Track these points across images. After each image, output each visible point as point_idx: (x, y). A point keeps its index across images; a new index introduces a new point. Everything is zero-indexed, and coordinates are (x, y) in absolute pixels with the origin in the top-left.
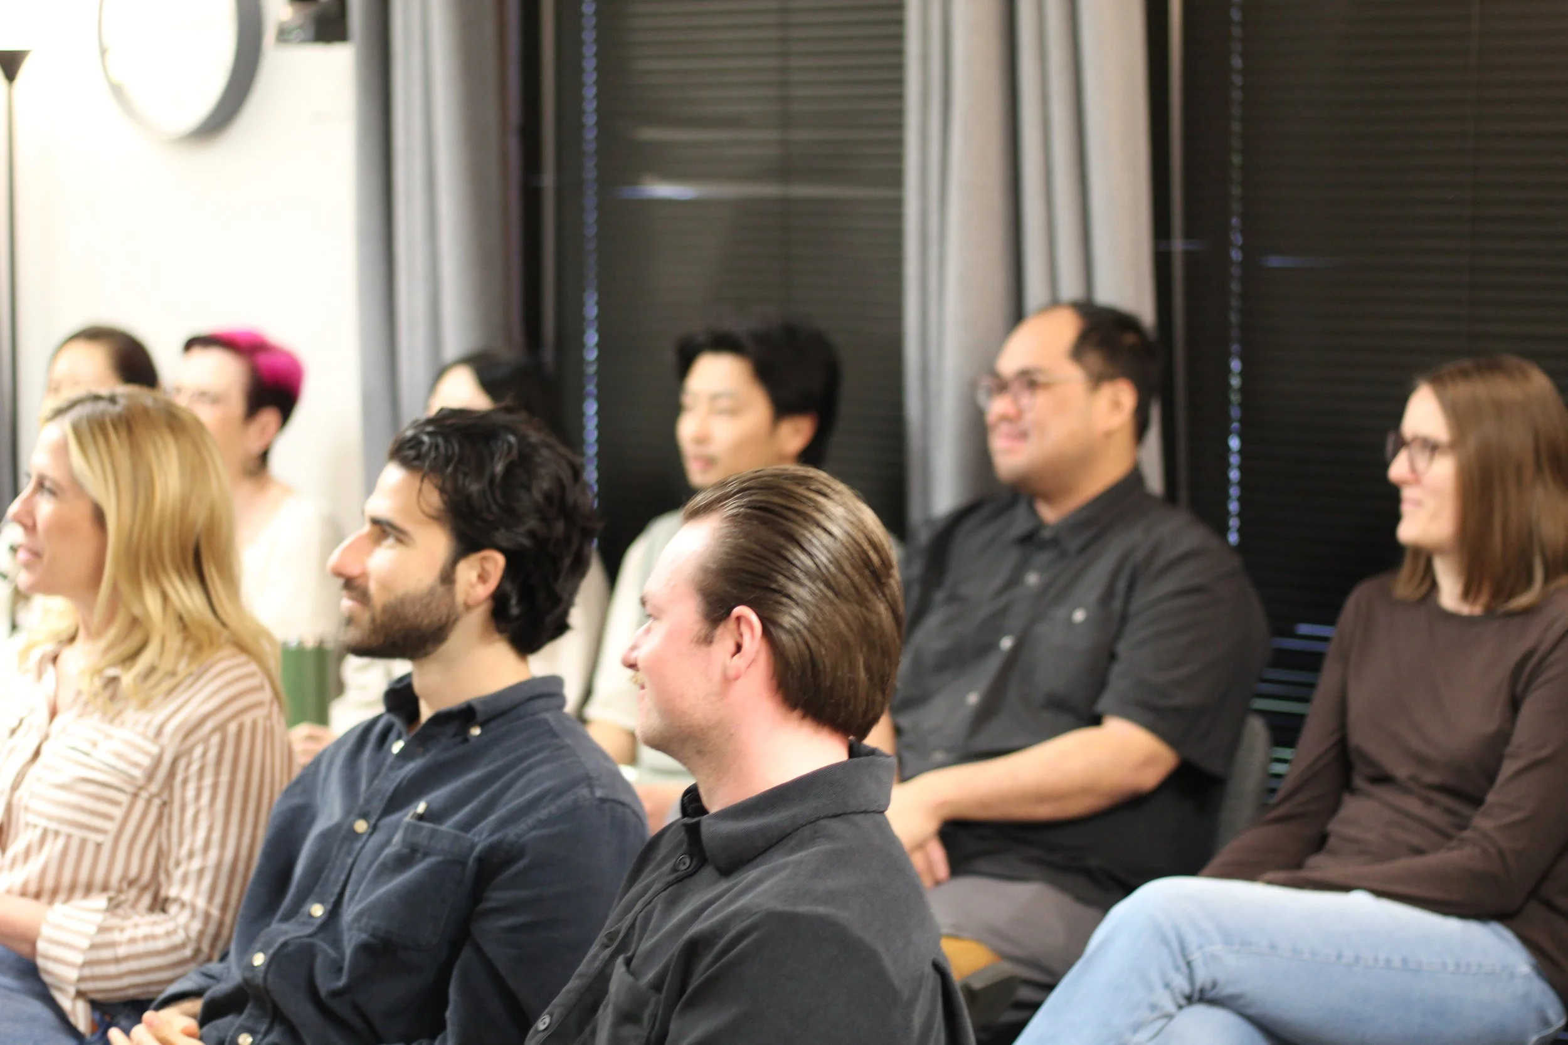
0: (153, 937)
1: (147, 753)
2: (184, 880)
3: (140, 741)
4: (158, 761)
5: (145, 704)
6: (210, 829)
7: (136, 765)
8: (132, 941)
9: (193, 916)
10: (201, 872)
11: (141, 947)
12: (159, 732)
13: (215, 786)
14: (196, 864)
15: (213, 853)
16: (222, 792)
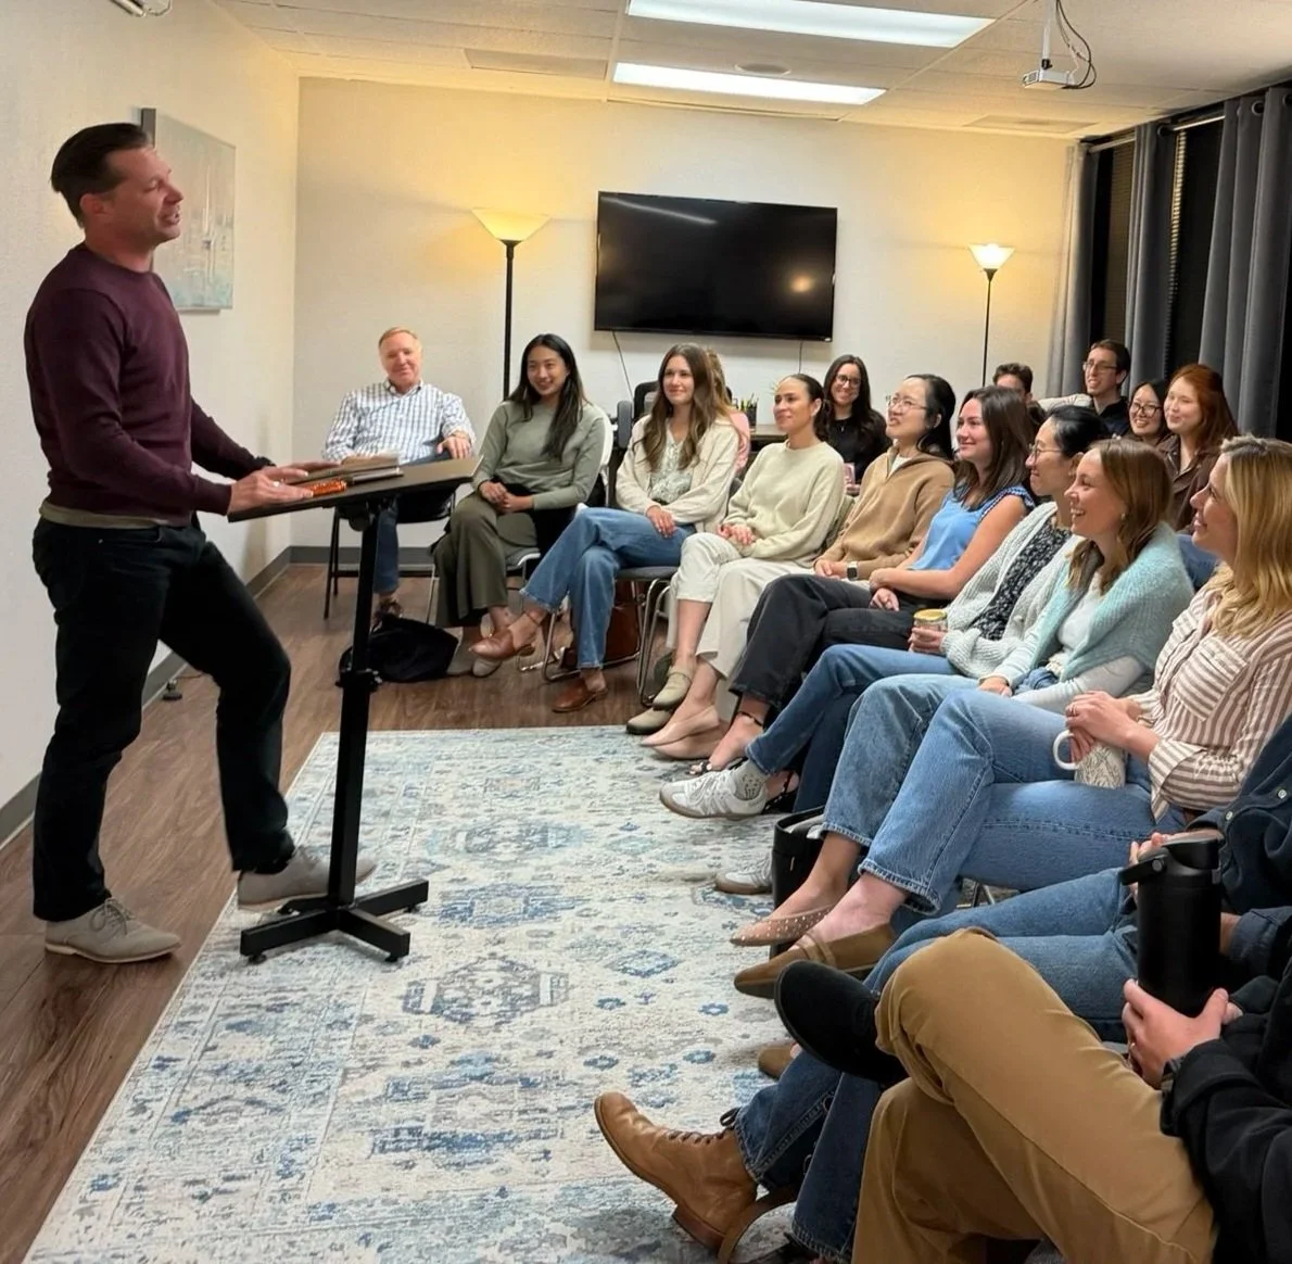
0: (1217, 774)
1: (1239, 666)
2: (1241, 747)
3: (1236, 657)
4: (1244, 672)
5: (1246, 635)
6: (1261, 717)
7: (1232, 672)
8: (1205, 772)
9: (1242, 767)
10: (1251, 742)
11: (1208, 778)
12: (1249, 654)
13: (1269, 690)
14: (1249, 737)
15: (1259, 733)
16: (1273, 694)
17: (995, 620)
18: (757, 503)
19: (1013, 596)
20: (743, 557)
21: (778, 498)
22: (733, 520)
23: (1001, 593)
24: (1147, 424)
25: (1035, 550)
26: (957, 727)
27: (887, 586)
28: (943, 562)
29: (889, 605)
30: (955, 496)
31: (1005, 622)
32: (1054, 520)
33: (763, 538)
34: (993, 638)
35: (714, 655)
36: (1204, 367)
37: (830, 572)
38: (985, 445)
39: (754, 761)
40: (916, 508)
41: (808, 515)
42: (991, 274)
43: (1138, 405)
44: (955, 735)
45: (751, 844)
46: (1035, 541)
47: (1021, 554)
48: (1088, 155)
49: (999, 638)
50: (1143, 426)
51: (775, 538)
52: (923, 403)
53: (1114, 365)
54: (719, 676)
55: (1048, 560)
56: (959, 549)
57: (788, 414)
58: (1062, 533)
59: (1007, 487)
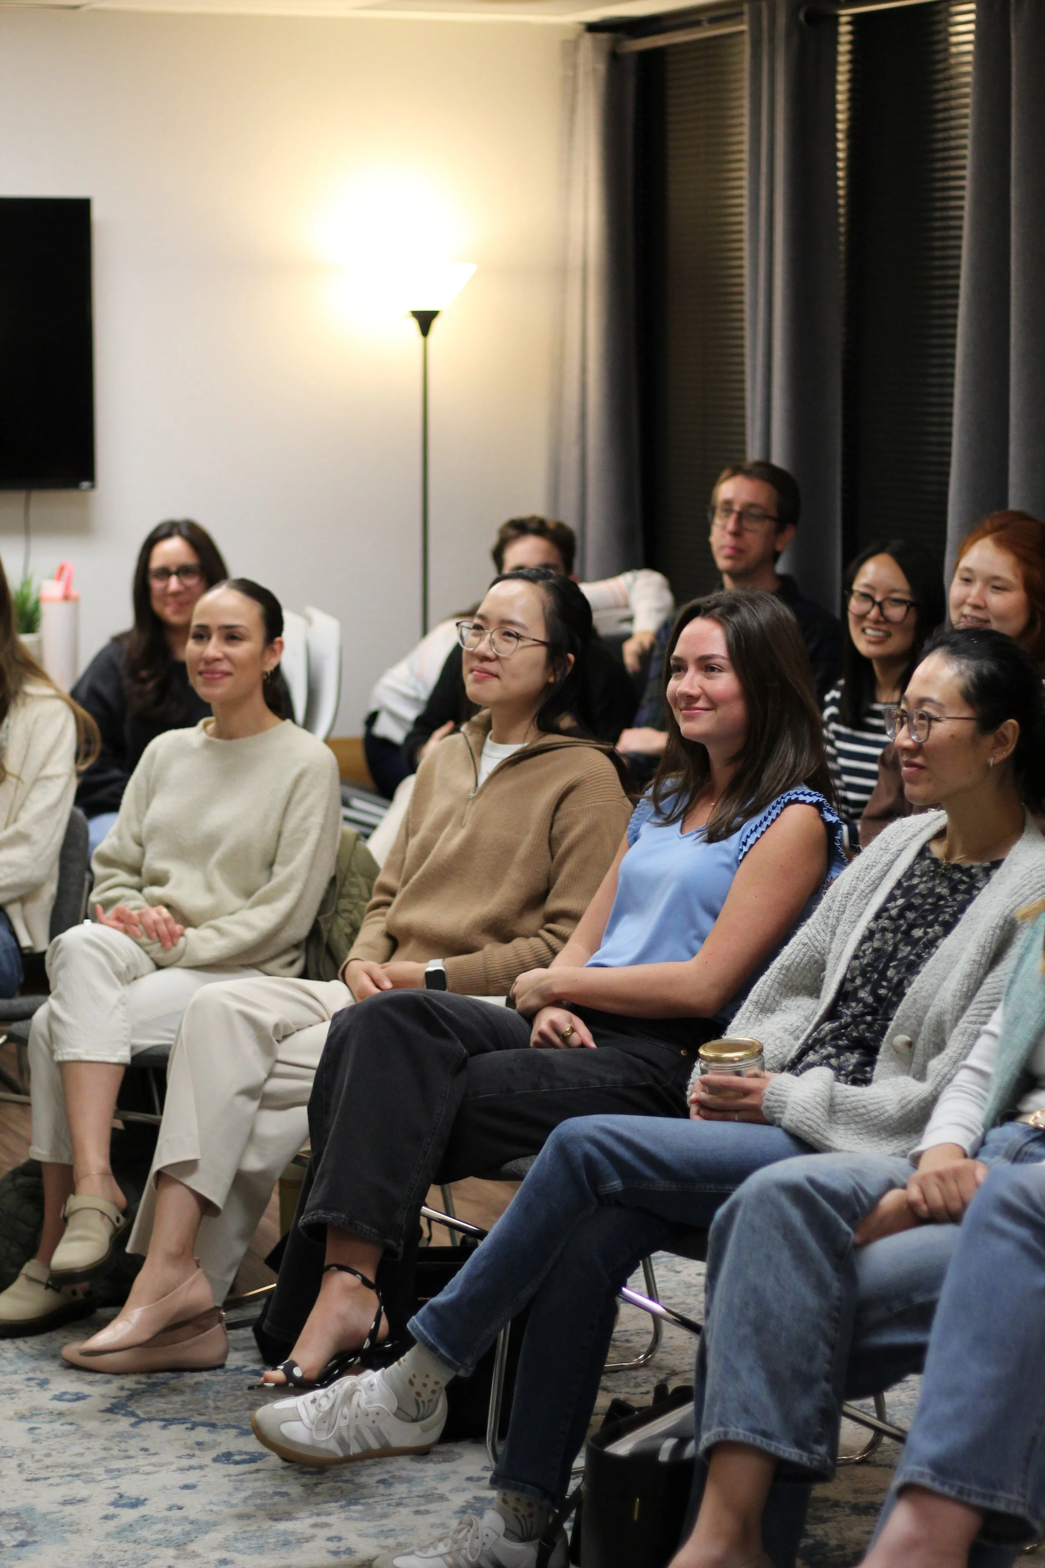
17: (850, 1049)
18: (165, 856)
19: (878, 998)
20: (159, 967)
21: (210, 843)
22: (112, 894)
23: (843, 995)
24: (888, 635)
25: (909, 907)
26: (1023, 1233)
27: (557, 1001)
28: (669, 946)
29: (575, 1039)
30: (658, 812)
31: (875, 1050)
32: (938, 850)
33: (195, 926)
34: (855, 1082)
35: (190, 1166)
36: (1021, 516)
37: (388, 985)
38: (737, 710)
39: (432, 1348)
40: (552, 842)
41: (281, 873)
42: (425, 320)
43: (867, 597)
44: (1025, 1247)
45: (378, 1510)
46: (903, 887)
47: (878, 916)
48: (614, 59)
49: (867, 1082)
50: (878, 642)
51: (218, 922)
52: (539, 633)
53: (773, 512)
54: (206, 1206)
55: (948, 927)
56: (704, 920)
57: (225, 666)
58: (967, 872)
59: (786, 789)
